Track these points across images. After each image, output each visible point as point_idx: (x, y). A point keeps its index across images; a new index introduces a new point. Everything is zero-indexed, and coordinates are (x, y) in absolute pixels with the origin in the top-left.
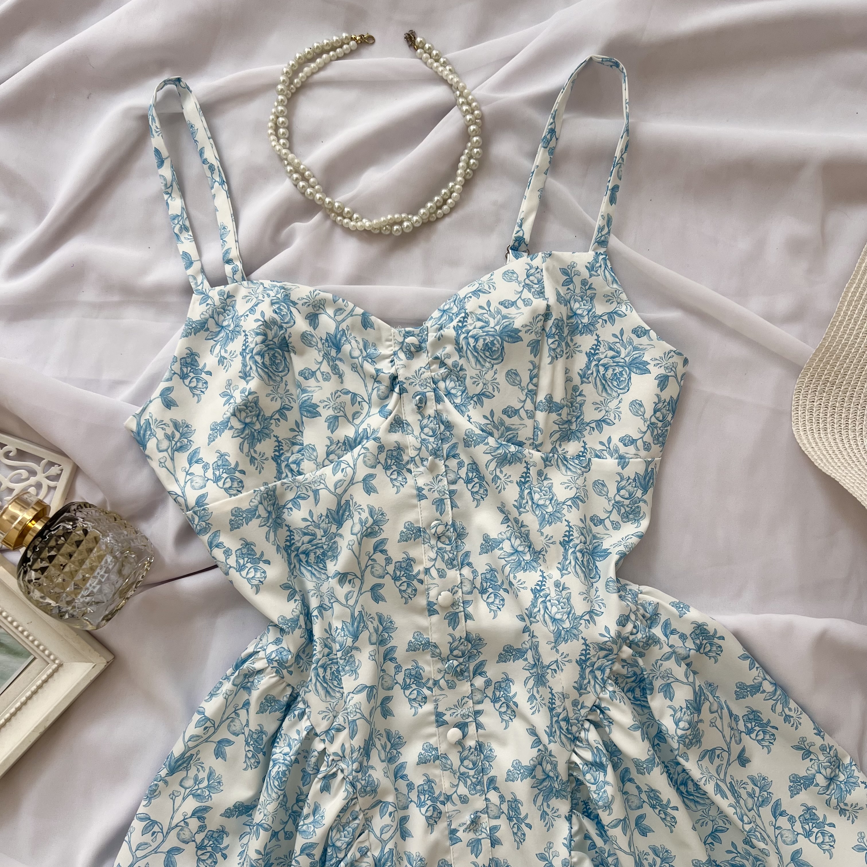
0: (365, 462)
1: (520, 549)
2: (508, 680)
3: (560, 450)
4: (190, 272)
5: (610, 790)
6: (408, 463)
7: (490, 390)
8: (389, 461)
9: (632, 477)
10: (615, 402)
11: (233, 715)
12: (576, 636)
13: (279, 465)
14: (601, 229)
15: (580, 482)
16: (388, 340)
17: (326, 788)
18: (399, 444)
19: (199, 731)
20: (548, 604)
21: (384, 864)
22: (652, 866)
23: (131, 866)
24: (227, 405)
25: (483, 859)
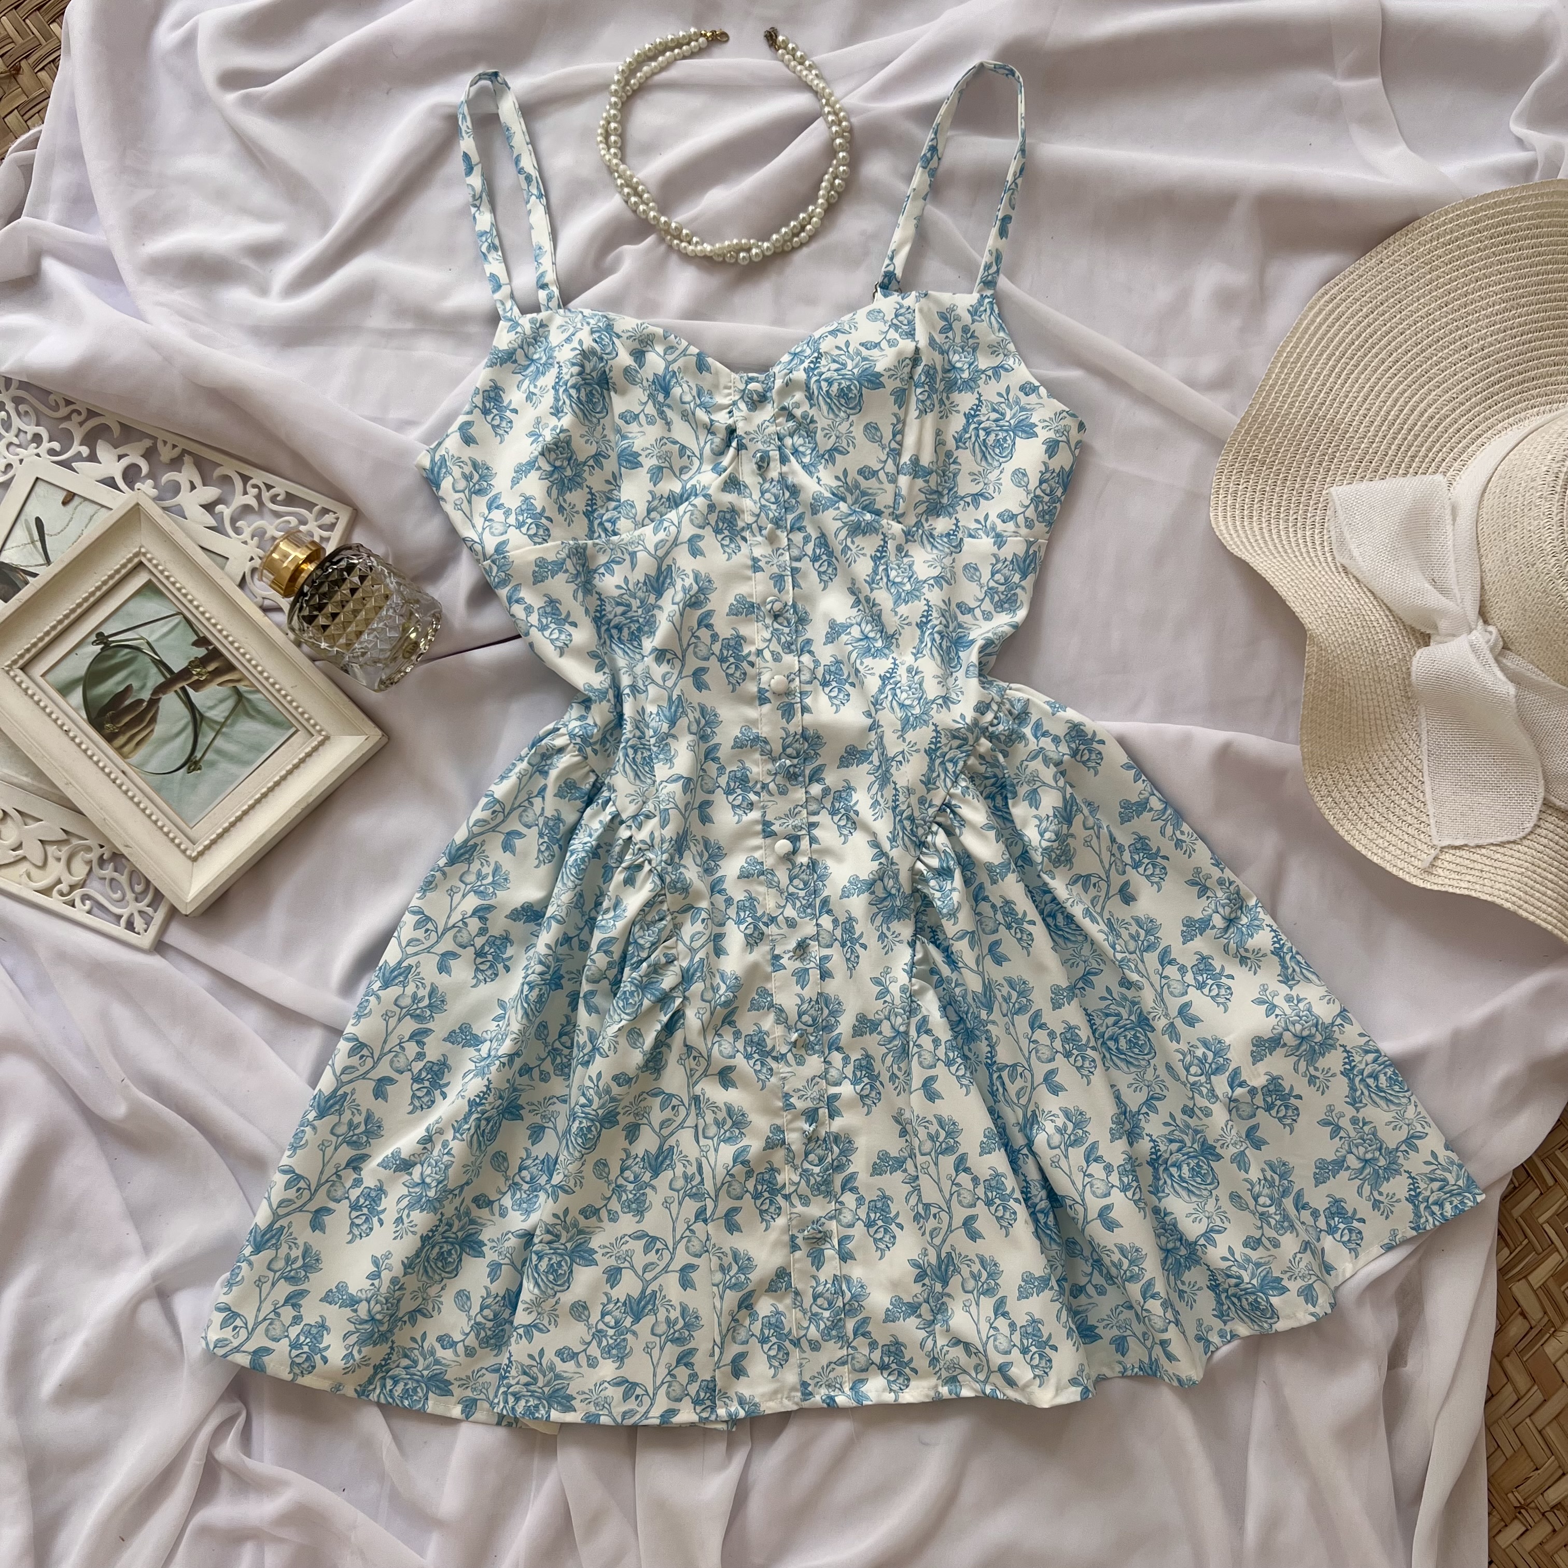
0: (691, 521)
1: (871, 635)
2: (849, 788)
3: (926, 525)
4: (497, 296)
5: (956, 896)
6: (743, 529)
7: (845, 444)
8: (721, 524)
9: (1010, 559)
10: (997, 472)
11: (526, 804)
12: (926, 723)
13: (591, 523)
14: (988, 267)
15: (947, 561)
16: (726, 388)
17: (629, 881)
18: (733, 506)
20: (898, 691)
21: (693, 975)
22: (1007, 999)
23: (400, 963)
24: (535, 445)
25: (810, 992)
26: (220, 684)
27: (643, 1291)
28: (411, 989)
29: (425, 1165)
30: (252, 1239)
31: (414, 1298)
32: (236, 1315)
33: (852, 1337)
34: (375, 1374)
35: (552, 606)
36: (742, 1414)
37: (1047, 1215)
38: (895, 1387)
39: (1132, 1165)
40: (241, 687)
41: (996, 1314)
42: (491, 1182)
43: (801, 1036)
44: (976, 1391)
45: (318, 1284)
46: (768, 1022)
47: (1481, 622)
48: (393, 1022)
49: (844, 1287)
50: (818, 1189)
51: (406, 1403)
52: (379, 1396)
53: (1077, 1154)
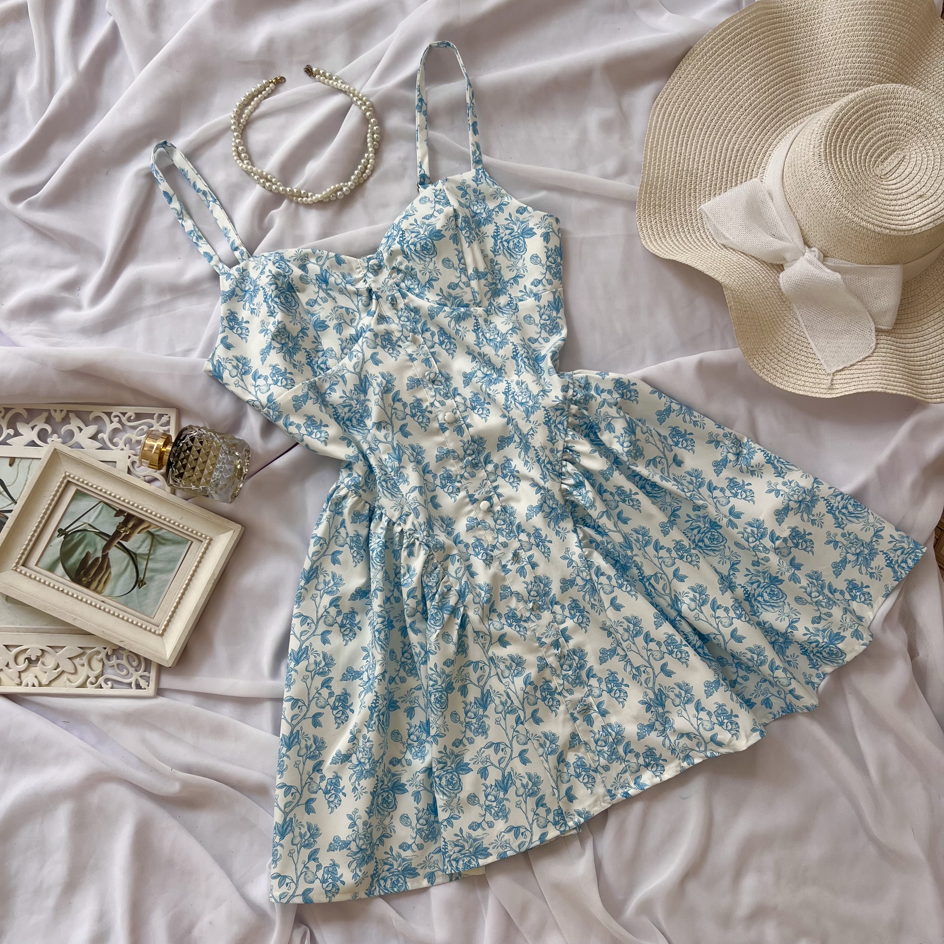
0: (368, 346)
1: (489, 373)
2: (508, 460)
3: (494, 303)
4: (213, 263)
5: (590, 495)
6: (397, 341)
7: (435, 275)
8: (384, 343)
9: (547, 305)
10: (521, 261)
11: (336, 534)
12: (538, 408)
13: (312, 368)
14: (474, 153)
15: (514, 318)
16: (357, 268)
17: (411, 554)
18: (387, 331)
19: (317, 548)
20: (516, 397)
21: (464, 592)
22: (637, 541)
23: (301, 647)
24: (266, 336)
25: (529, 578)
26: (139, 533)
27: (503, 775)
28: (312, 659)
29: (358, 753)
30: (277, 832)
31: (378, 829)
32: (285, 877)
33: (624, 755)
34: (373, 880)
35: (310, 419)
36: (582, 820)
37: (703, 648)
38: (658, 774)
39: (738, 604)
40: (151, 530)
41: (697, 711)
42: (395, 750)
43: (534, 603)
44: (701, 757)
45: (323, 842)
46: (513, 603)
47: (807, 248)
48: (309, 681)
49: (610, 730)
50: (575, 683)
51: (396, 890)
52: (379, 892)
53: (707, 609)
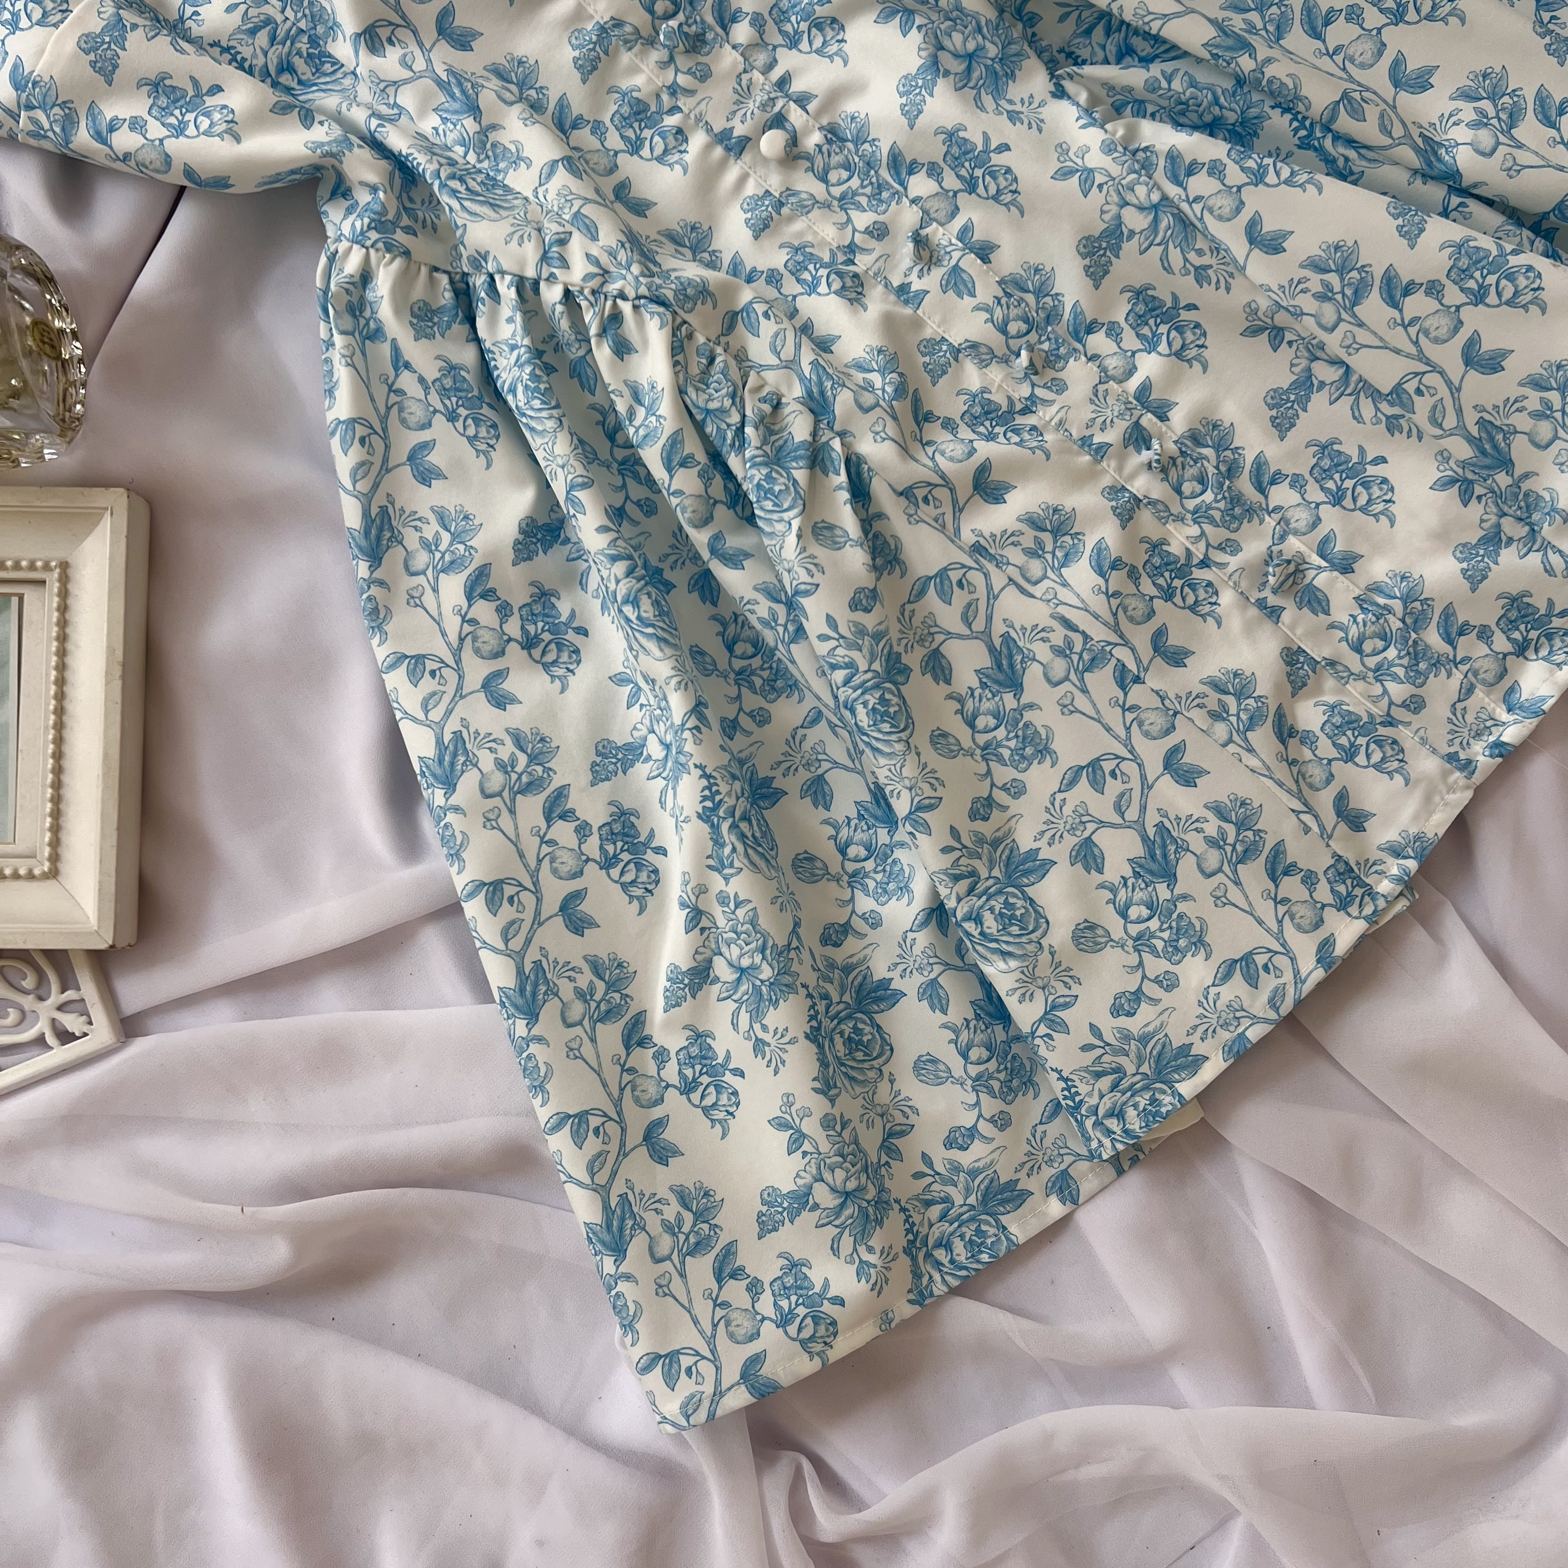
17: (622, 349)
19: (356, 455)
21: (822, 393)
22: (1251, 31)
23: (439, 742)
25: (986, 291)
27: (1145, 838)
28: (486, 761)
29: (724, 949)
30: (599, 1247)
31: (870, 1125)
32: (673, 1357)
33: (1448, 649)
34: (914, 1259)
35: (164, 92)
36: (1412, 865)
38: (1561, 658)
42: (822, 903)
43: (1031, 348)
45: (736, 1221)
46: (972, 376)
48: (505, 821)
49: (1381, 601)
50: (1234, 517)
51: (985, 1257)
52: (944, 1281)
53: (1529, 130)
